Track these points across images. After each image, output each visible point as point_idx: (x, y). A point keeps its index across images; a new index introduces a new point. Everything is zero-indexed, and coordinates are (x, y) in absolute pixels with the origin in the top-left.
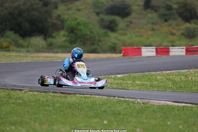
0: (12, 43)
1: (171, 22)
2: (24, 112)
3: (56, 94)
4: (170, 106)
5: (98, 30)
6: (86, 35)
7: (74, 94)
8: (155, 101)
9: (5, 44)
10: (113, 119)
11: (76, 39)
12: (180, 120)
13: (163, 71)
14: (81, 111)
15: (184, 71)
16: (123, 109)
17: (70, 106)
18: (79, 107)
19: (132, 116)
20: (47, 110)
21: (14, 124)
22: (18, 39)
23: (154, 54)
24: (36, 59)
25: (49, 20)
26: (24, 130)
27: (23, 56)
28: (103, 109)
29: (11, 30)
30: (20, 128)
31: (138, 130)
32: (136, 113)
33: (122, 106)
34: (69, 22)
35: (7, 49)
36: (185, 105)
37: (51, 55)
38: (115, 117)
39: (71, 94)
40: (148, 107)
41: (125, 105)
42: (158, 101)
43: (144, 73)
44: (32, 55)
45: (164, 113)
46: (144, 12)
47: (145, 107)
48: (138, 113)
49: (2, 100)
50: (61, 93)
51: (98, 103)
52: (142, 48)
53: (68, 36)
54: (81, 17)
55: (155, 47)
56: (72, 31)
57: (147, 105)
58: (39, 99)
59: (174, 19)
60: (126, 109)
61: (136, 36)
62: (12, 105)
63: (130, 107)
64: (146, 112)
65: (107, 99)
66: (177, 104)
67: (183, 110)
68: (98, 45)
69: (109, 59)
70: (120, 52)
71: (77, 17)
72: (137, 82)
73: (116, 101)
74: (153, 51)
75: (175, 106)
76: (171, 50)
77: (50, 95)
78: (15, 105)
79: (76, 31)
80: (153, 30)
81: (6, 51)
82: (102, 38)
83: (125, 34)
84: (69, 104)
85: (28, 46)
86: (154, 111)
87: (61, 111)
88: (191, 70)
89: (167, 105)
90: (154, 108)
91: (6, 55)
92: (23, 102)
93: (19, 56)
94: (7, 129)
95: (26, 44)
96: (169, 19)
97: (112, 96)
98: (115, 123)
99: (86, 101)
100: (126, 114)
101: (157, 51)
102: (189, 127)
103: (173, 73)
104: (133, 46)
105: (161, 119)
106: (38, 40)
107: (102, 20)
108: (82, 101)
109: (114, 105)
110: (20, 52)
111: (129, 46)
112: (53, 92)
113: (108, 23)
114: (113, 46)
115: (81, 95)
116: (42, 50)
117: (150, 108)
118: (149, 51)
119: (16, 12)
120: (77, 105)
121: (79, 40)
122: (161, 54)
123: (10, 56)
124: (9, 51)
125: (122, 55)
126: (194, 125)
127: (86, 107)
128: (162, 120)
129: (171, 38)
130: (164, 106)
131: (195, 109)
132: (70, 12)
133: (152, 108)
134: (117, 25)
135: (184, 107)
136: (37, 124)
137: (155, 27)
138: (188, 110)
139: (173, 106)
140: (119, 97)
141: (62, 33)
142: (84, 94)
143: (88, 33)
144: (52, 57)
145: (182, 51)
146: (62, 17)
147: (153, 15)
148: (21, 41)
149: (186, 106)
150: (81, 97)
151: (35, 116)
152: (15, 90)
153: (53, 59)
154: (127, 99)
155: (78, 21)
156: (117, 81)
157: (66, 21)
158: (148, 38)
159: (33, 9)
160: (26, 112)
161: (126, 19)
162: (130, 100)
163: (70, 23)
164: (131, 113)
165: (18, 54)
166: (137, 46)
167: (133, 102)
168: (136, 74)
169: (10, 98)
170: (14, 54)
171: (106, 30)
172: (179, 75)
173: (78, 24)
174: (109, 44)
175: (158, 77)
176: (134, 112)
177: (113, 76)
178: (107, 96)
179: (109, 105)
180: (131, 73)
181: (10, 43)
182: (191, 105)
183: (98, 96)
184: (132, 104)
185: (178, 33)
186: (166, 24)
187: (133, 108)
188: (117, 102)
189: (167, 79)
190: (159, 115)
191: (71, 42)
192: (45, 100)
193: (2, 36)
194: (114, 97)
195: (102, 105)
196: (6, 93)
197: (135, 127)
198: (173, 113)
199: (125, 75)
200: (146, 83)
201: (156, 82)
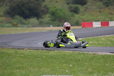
0: (19, 22)
1: (110, 7)
5: (68, 13)
6: (61, 16)
9: (15, 23)
10: (75, 63)
14: (57, 60)
16: (81, 58)
17: (51, 57)
18: (56, 58)
19: (87, 62)
20: (37, 60)
21: (19, 69)
22: (22, 20)
23: (100, 26)
24: (32, 31)
25: (40, 8)
26: (24, 72)
27: (25, 30)
28: (70, 58)
29: (18, 15)
30: (22, 71)
31: (89, 69)
32: (89, 60)
33: (81, 56)
34: (51, 9)
35: (16, 26)
37: (41, 28)
38: (77, 63)
39: (52, 50)
42: (101, 53)
43: (94, 37)
44: (30, 29)
45: (104, 59)
46: (94, 2)
47: (94, 56)
48: (90, 60)
49: (12, 55)
50: (46, 50)
51: (67, 55)
52: (93, 22)
53: (51, 17)
54: (58, 6)
55: (100, 22)
56: (53, 14)
58: (34, 54)
59: (112, 5)
60: (83, 58)
61: (91, 16)
62: (18, 58)
63: (85, 57)
64: (94, 59)
66: (112, 54)
70: (81, 25)
72: (90, 42)
74: (99, 24)
75: (111, 55)
76: (109, 23)
77: (39, 51)
78: (20, 58)
79: (55, 14)
80: (100, 12)
81: (16, 27)
82: (71, 18)
83: (84, 15)
84: (50, 56)
85: (28, 24)
86: (99, 59)
87: (46, 60)
89: (107, 55)
90: (99, 56)
91: (15, 29)
92: (24, 56)
93: (23, 29)
94: (14, 72)
97: (75, 51)
98: (77, 66)
99: (60, 54)
100: (83, 61)
101: (102, 24)
103: (111, 36)
105: (103, 63)
106: (34, 20)
107: (71, 7)
108: (58, 54)
109: (76, 55)
111: (86, 21)
112: (42, 50)
113: (74, 9)
114: (77, 22)
115: (57, 51)
116: (36, 26)
117: (97, 57)
118: (97, 24)
119: (21, 4)
120: (55, 56)
121: (57, 19)
122: (104, 26)
123: (18, 30)
124: (17, 27)
125: (82, 27)
127: (60, 58)
129: (110, 16)
130: (105, 55)
132: (52, 3)
134: (79, 10)
136: (31, 68)
137: (101, 10)
139: (110, 55)
140: (79, 51)
141: (48, 15)
142: (59, 50)
143: (63, 15)
144: (41, 29)
147: (100, 4)
148: (24, 21)
150: (57, 52)
151: (31, 64)
152: (20, 49)
153: (42, 30)
155: (57, 8)
158: (97, 17)
160: (25, 62)
161: (84, 6)
162: (85, 52)
163: (52, 10)
165: (22, 29)
166: (91, 21)
167: (87, 54)
168: (90, 38)
169: (17, 54)
171: (72, 13)
173: (57, 10)
174: (74, 21)
175: (102, 39)
176: (88, 59)
178: (72, 51)
179: (74, 56)
180: (87, 37)
181: (18, 22)
183: (67, 51)
186: (107, 8)
187: (87, 57)
188: (78, 54)
189: (107, 40)
190: (102, 60)
191: (53, 21)
192: (37, 54)
193: (13, 18)
194: (77, 51)
195: (70, 56)
196: (15, 51)
197: (88, 68)
198: (110, 59)
199: (83, 38)
200: (96, 42)
201: (101, 42)
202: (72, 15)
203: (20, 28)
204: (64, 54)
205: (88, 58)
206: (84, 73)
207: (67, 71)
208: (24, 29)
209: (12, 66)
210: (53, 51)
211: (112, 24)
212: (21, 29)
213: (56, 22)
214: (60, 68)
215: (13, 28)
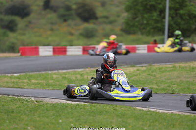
1: (70, 22)
4: (63, 104)
8: (49, 100)
10: (6, 117)
12: (72, 118)
13: (60, 70)
15: (80, 70)
16: (17, 108)
19: (25, 114)
23: (51, 53)
31: (29, 128)
32: (29, 111)
33: (16, 105)
36: (79, 103)
38: (8, 115)
41: (19, 104)
42: (52, 100)
43: (41, 72)
45: (56, 111)
46: (43, 12)
47: (39, 105)
48: (31, 111)
52: (40, 47)
55: (52, 47)
57: (41, 104)
60: (20, 107)
63: (24, 105)
64: (39, 110)
65: (1, 98)
66: (70, 102)
67: (76, 108)
69: (6, 58)
70: (18, 52)
72: (33, 81)
73: (10, 99)
75: (68, 104)
76: (67, 50)
80: (52, 30)
83: (24, 34)
86: (47, 110)
88: (87, 69)
89: (61, 103)
90: (47, 106)
96: (68, 19)
97: (6, 95)
100: (19, 113)
101: (55, 51)
103: (69, 73)
105: (54, 117)
107: (2, 20)
109: (7, 103)
111: (28, 45)
113: (7, 23)
117: (43, 106)
118: (46, 51)
122: (58, 54)
125: (19, 54)
126: (85, 122)
128: (54, 118)
129: (70, 38)
130: (57, 104)
131: (87, 108)
133: (45, 106)
134: (16, 25)
135: (77, 105)
138: (81, 108)
140: (13, 96)
145: (79, 51)
147: (52, 16)
149: (78, 105)
154: (21, 98)
156: (13, 80)
158: (47, 38)
161: (25, 19)
162: (24, 98)
164: (24, 111)
167: (27, 101)
168: (32, 73)
172: (75, 74)
174: (7, 43)
177: (9, 75)
178: (1, 94)
179: (3, 103)
180: (27, 72)
184: (26, 103)
185: (77, 33)
186: (65, 24)
187: (26, 106)
188: (12, 100)
189: (63, 78)
190: (52, 113)
194: (9, 95)
197: (27, 125)
198: (66, 112)
199: (22, 74)
200: (42, 82)
201: (52, 81)
202: (4, 33)
205: (28, 109)
211: (72, 51)
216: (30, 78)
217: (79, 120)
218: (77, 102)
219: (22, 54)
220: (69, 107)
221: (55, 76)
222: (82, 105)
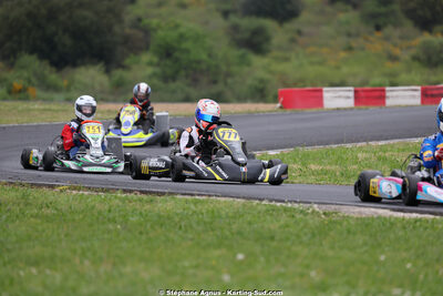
0: (34, 80)
1: (388, 30)
2: (58, 235)
3: (130, 195)
4: (385, 218)
5: (224, 49)
6: (199, 62)
7: (170, 194)
9: (18, 84)
10: (257, 249)
11: (177, 72)
12: (407, 250)
13: (371, 140)
14: (186, 231)
15: (417, 140)
16: (280, 227)
17: (163, 221)
18: (183, 224)
19: (301, 243)
20: (109, 232)
21: (36, 263)
22: (46, 72)
23: (350, 103)
25: (117, 29)
26: (58, 277)
27: (57, 111)
28: (234, 227)
29: (31, 53)
30: (48, 272)
31: (313, 274)
32: (309, 235)
33: (278, 221)
34: (161, 33)
35: (22, 95)
36: (419, 216)
38: (262, 246)
39: (163, 194)
40: (335, 222)
41: (284, 219)
43: (327, 147)
45: (371, 236)
46: (329, 9)
47: (330, 221)
48: (314, 235)
49: (9, 210)
50: (142, 192)
51: (223, 213)
52: (325, 89)
53: (158, 65)
54: (189, 22)
55: (352, 88)
56: (167, 52)
57: (335, 218)
58: (93, 207)
59: (396, 25)
60: (287, 226)
61: (312, 63)
62: (32, 219)
63: (297, 223)
64: (332, 233)
65: (244, 205)
66: (400, 214)
67: (414, 228)
68: (226, 84)
69: (250, 114)
70: (275, 100)
71: (178, 21)
72: (313, 167)
73: (264, 208)
74: (348, 97)
75: (396, 218)
76: (388, 94)
77: (116, 197)
78: (39, 221)
79: (177, 54)
80: (350, 49)
81: (20, 99)
82: (235, 69)
83: (287, 60)
84: (159, 216)
85: (68, 89)
86: (349, 232)
87: (141, 233)
89: (379, 217)
90: (349, 223)
91: (20, 108)
92: (56, 212)
93: (49, 110)
94: (19, 275)
95: (65, 83)
96: (385, 25)
97: (255, 199)
98: (262, 259)
99: (198, 210)
100: (287, 239)
101: (358, 98)
102: (427, 265)
103: (392, 146)
104: (305, 86)
105: (365, 248)
106: (91, 74)
107: (235, 28)
108: (189, 208)
109: (259, 217)
110: (50, 100)
111: (295, 85)
112: (125, 191)
113: (247, 35)
114: (261, 86)
115: (187, 197)
116: (99, 96)
117: (341, 224)
118: (340, 97)
119: (44, 11)
120: (177, 219)
121: (183, 73)
122: (367, 104)
123: (29, 110)
124: (27, 99)
125: (279, 105)
126: (438, 260)
127: (198, 223)
128: (366, 252)
129: (390, 66)
130: (373, 218)
131: (440, 226)
132: (163, 10)
133: (345, 223)
134: (268, 39)
135: (416, 221)
136: (87, 263)
137: (354, 44)
138: (426, 228)
139: (393, 220)
140: (271, 201)
141: (146, 57)
142: (192, 195)
143: (204, 57)
145: (414, 97)
146: (146, 21)
147: (349, 16)
148: (53, 77)
149: (420, 220)
150: (187, 201)
151: (84, 245)
152: (40, 186)
154: (290, 205)
155: (182, 30)
157: (155, 30)
158: (338, 68)
159: (81, 5)
160: (62, 237)
161: (288, 26)
162: (296, 205)
163: (163, 35)
165: (47, 106)
166: (313, 85)
167: (302, 212)
168: (309, 148)
169: (27, 204)
170: (36, 106)
171: (242, 51)
172: (406, 149)
173: (182, 37)
174: (249, 81)
175: (360, 155)
176: (306, 234)
177: (258, 153)
178: (244, 198)
179: (249, 218)
180: (299, 145)
181: (29, 81)
182: (432, 216)
183: (223, 199)
184: (301, 216)
185: (406, 56)
186: (378, 35)
187: (302, 224)
188: (267, 210)
189: (379, 159)
190: (360, 239)
191: (166, 79)
192: (107, 207)
193: (11, 66)
194: (261, 200)
195: (234, 217)
196: (19, 194)
197: (307, 267)
198: (392, 236)
199: (285, 151)
200: (333, 167)
201: (355, 167)
202: (242, 57)
203: (37, 106)
204: (213, 212)
205: (306, 230)
206: (293, 287)
207: (226, 278)
208: (54, 107)
209: (8, 250)
210: (168, 198)
211: (397, 97)
212: (42, 107)
213: (180, 85)
214: (197, 267)
215: (10, 104)
216: (305, 160)
217: (423, 254)
218: (414, 215)
219: (285, 106)
220: (399, 225)
221: (361, 155)
222: (427, 221)
